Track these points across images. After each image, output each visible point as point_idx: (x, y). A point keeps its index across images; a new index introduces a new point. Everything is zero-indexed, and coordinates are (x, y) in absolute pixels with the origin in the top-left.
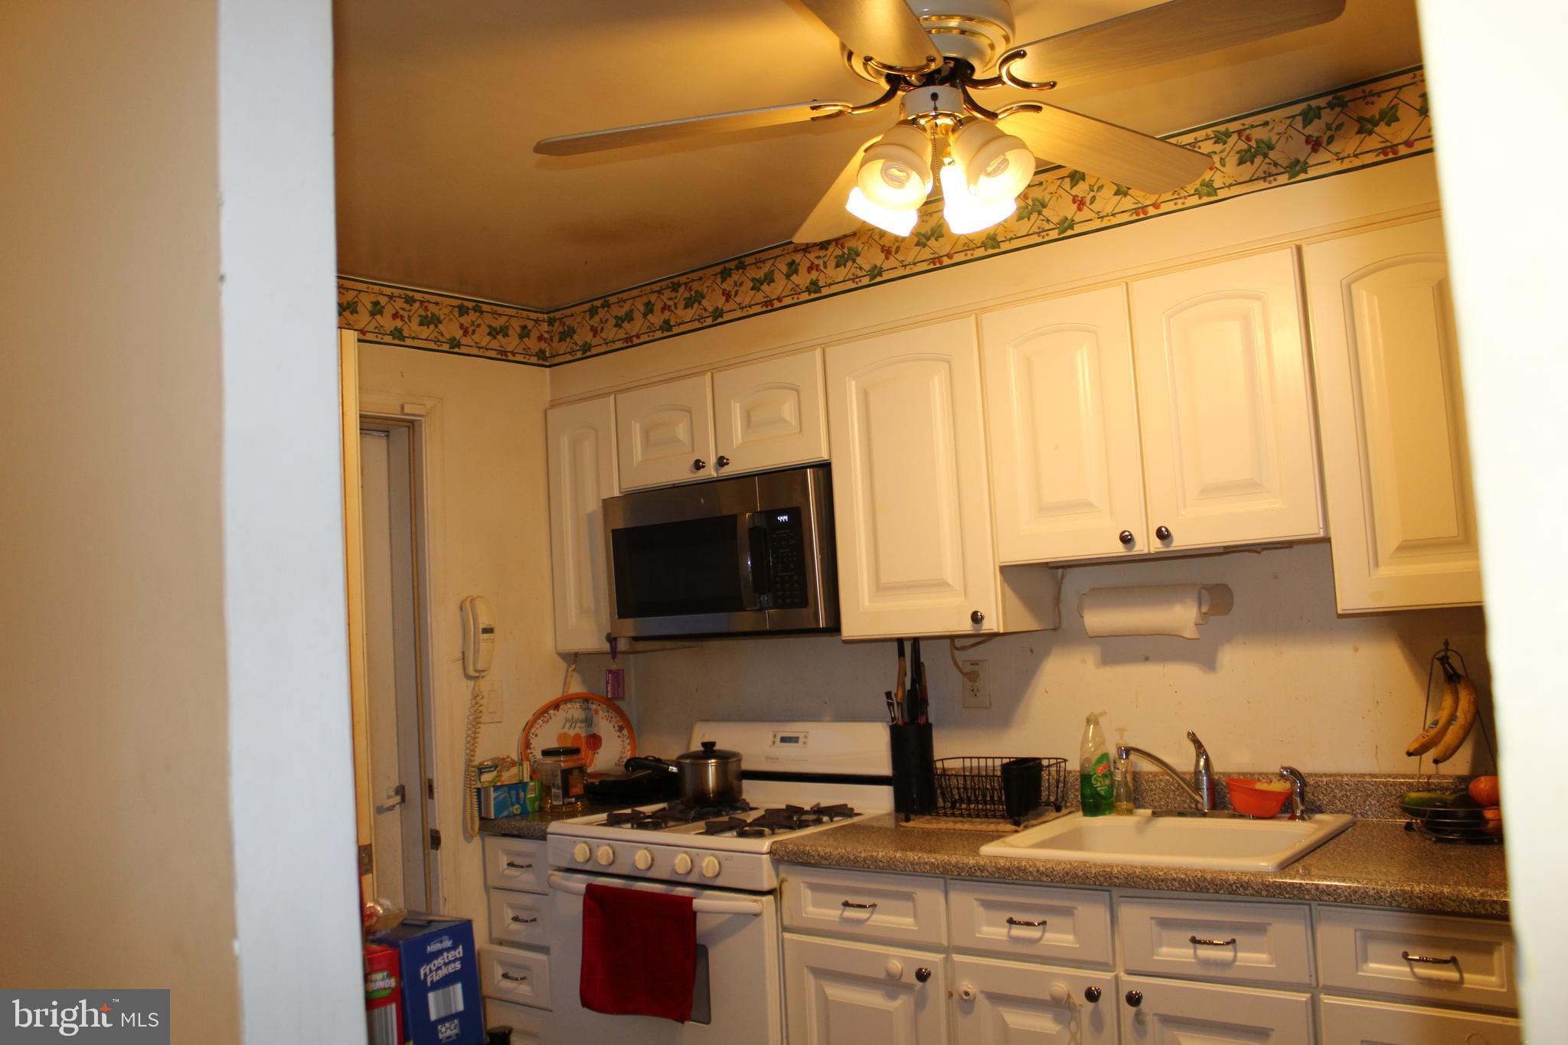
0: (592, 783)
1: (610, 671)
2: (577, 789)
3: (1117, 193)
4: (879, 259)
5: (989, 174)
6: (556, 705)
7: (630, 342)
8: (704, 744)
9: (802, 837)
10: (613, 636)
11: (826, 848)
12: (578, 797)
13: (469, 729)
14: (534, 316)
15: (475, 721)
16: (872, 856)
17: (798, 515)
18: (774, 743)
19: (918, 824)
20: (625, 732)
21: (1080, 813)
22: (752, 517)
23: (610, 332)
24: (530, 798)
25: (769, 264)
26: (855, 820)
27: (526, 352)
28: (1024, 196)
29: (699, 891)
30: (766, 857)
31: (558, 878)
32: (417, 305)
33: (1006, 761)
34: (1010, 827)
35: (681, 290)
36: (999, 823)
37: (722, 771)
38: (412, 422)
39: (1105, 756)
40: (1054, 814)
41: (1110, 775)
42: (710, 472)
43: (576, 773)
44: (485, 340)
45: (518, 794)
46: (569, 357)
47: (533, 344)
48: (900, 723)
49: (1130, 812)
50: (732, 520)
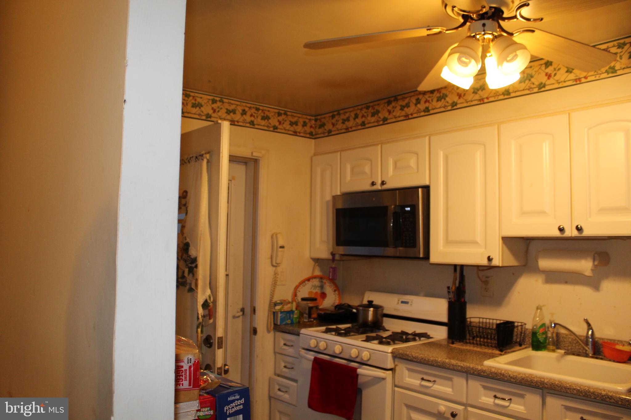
0: (321, 314)
1: (332, 268)
2: (315, 315)
3: (567, 72)
4: (456, 99)
5: (508, 61)
6: (308, 280)
7: (348, 130)
8: (369, 301)
9: (407, 347)
10: (334, 253)
11: (415, 353)
12: (315, 319)
13: (272, 287)
14: (309, 117)
15: (275, 284)
16: (435, 360)
17: (414, 208)
18: (398, 303)
19: (457, 346)
20: (337, 292)
21: (530, 349)
22: (394, 207)
23: (340, 126)
24: (295, 317)
25: (408, 99)
26: (431, 340)
27: (305, 132)
28: (523, 72)
29: (360, 366)
30: (390, 355)
31: (303, 352)
32: (260, 111)
33: (498, 322)
34: (498, 352)
35: (370, 109)
36: (493, 349)
37: (375, 313)
38: (256, 159)
39: (544, 325)
40: (518, 348)
41: (545, 333)
42: (378, 187)
43: (314, 309)
44: (288, 127)
45: (290, 316)
46: (322, 135)
47: (308, 129)
48: (453, 300)
49: (553, 351)
50: (386, 208)
